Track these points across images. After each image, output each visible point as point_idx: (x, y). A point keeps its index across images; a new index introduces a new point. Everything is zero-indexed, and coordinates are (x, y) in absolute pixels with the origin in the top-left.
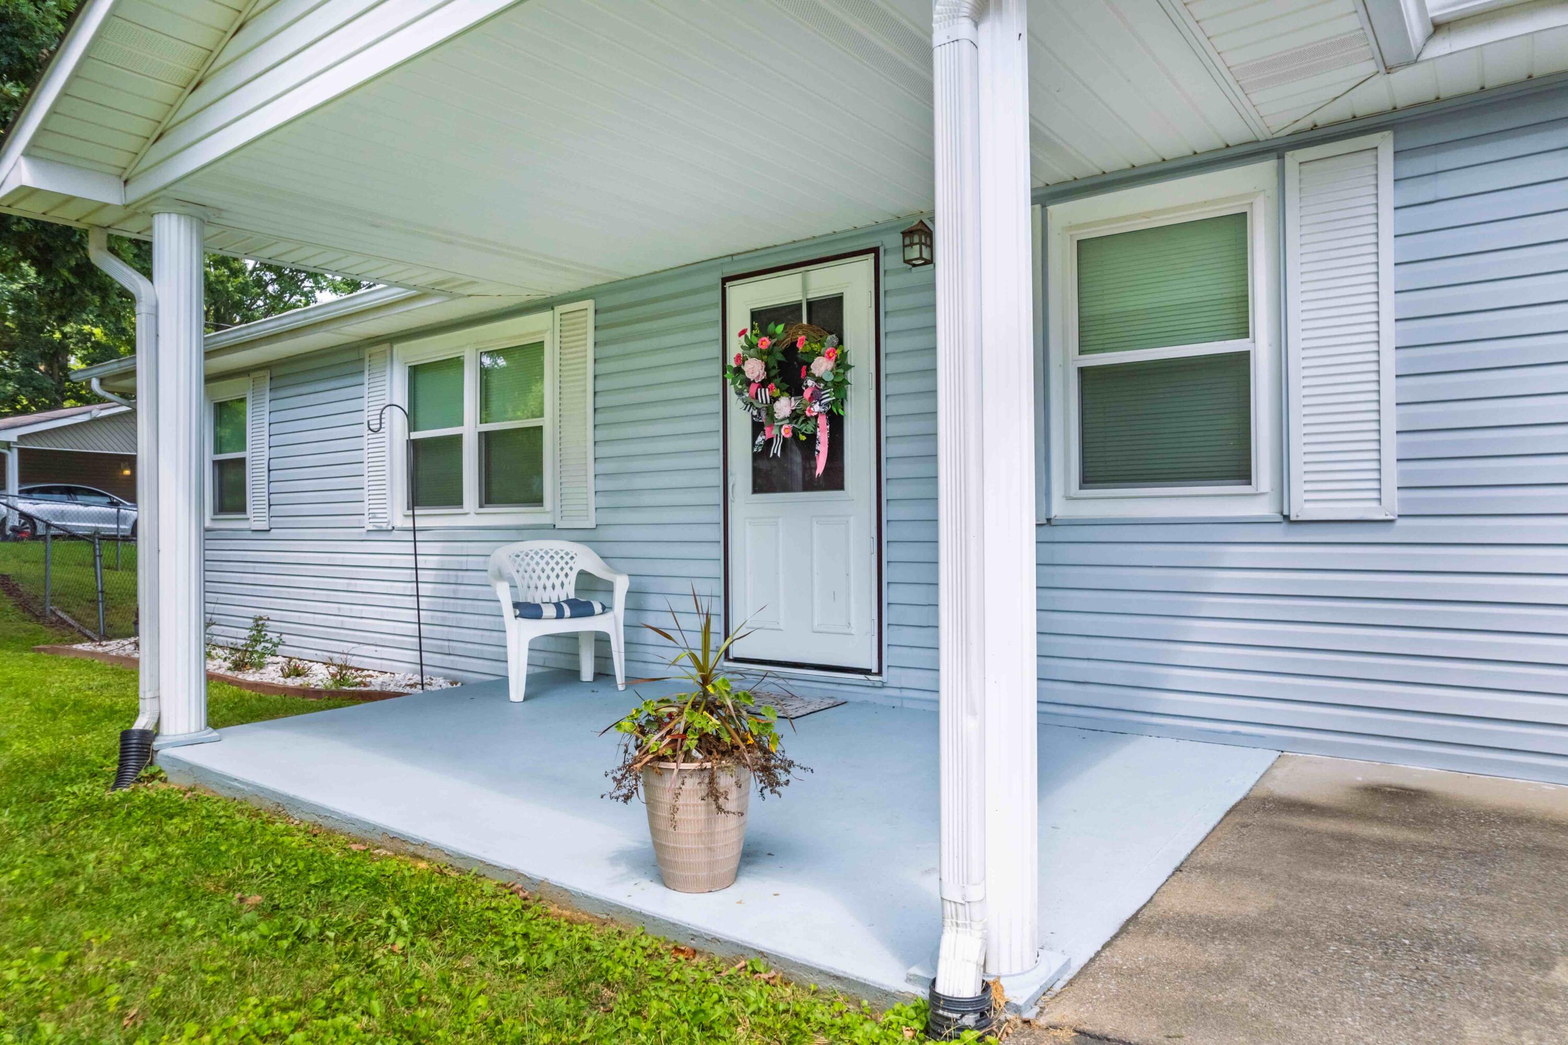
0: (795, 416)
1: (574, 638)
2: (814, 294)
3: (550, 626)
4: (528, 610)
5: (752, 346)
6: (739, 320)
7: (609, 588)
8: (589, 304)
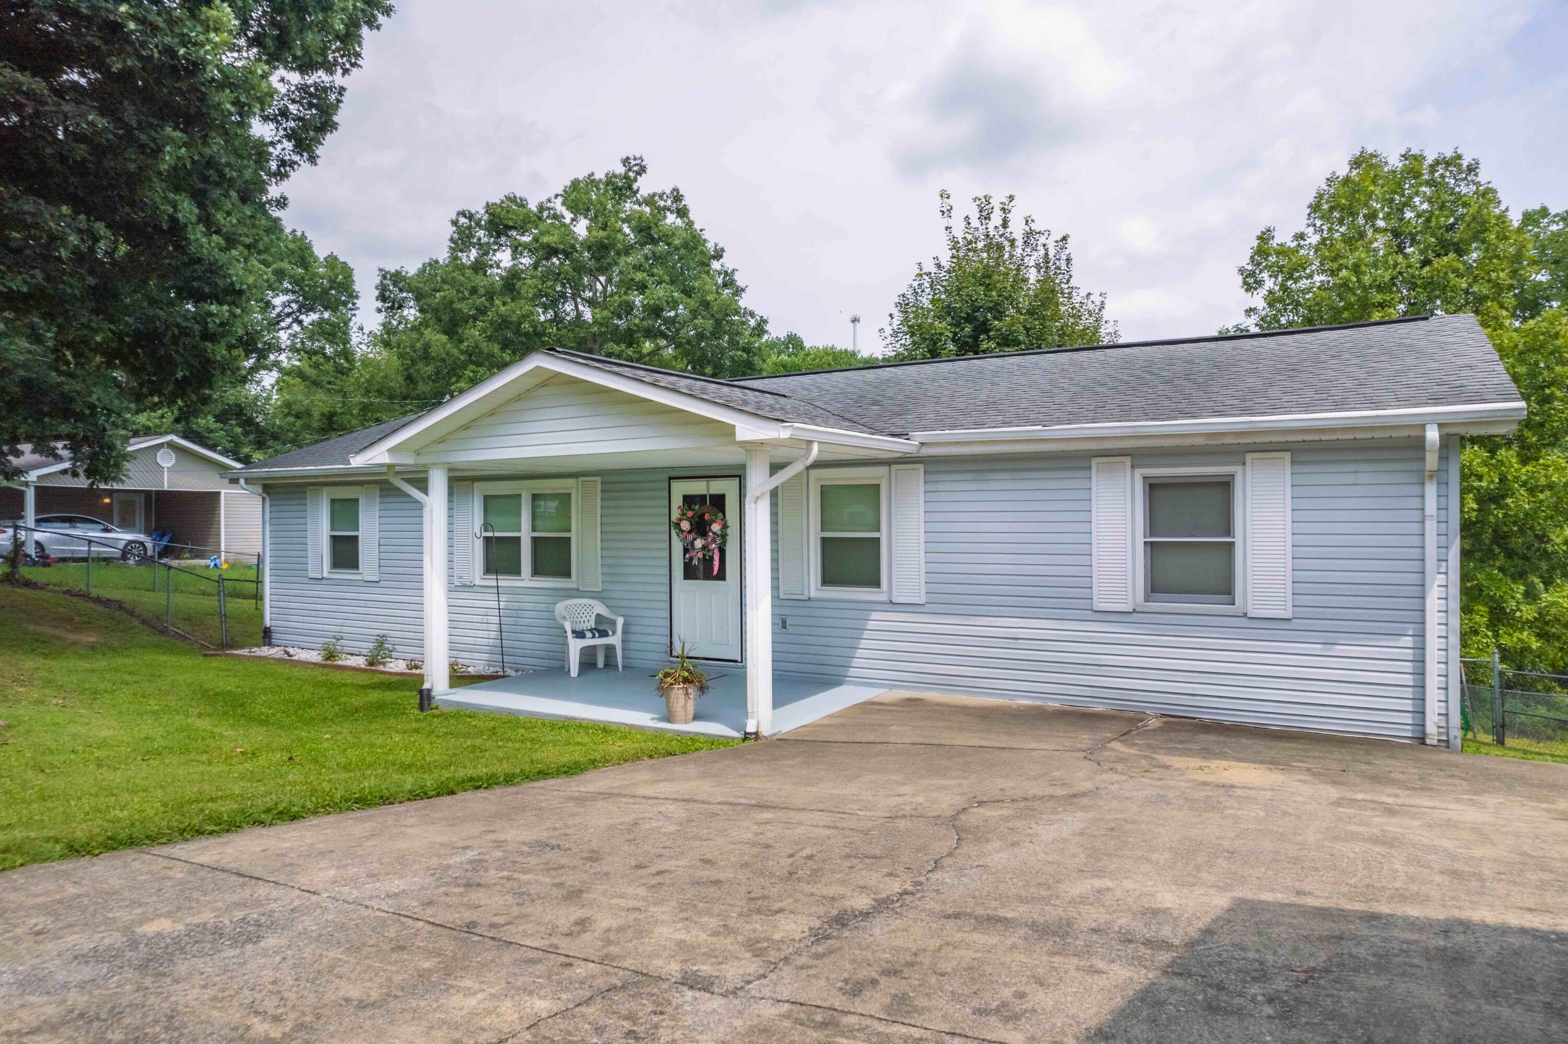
0: (704, 548)
1: (594, 647)
2: (712, 492)
3: (589, 642)
4: (579, 634)
5: (684, 514)
6: (677, 501)
7: (613, 623)
8: (599, 479)
